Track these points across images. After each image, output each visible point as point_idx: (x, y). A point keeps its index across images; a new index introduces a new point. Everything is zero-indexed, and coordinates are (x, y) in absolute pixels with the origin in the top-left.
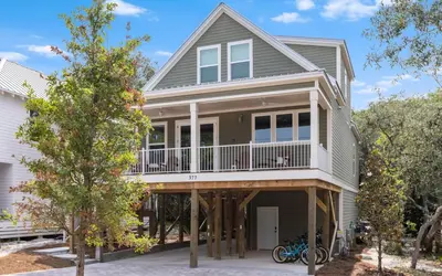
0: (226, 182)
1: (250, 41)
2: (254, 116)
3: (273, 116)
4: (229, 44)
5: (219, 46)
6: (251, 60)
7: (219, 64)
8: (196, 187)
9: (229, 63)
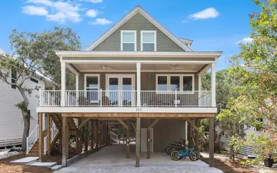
0: (161, 113)
1: (155, 32)
2: (157, 76)
3: (169, 77)
4: (142, 32)
5: (135, 32)
6: (155, 43)
7: (135, 42)
8: (141, 116)
9: (142, 43)
